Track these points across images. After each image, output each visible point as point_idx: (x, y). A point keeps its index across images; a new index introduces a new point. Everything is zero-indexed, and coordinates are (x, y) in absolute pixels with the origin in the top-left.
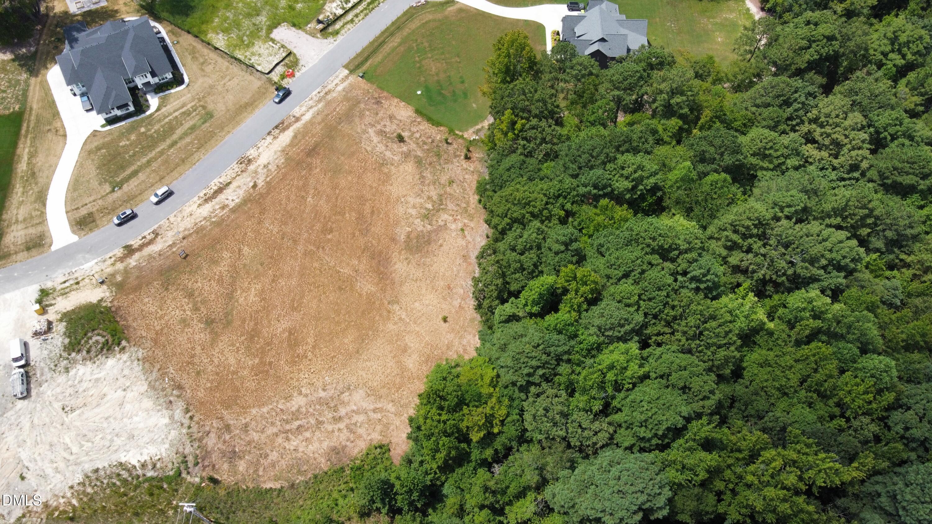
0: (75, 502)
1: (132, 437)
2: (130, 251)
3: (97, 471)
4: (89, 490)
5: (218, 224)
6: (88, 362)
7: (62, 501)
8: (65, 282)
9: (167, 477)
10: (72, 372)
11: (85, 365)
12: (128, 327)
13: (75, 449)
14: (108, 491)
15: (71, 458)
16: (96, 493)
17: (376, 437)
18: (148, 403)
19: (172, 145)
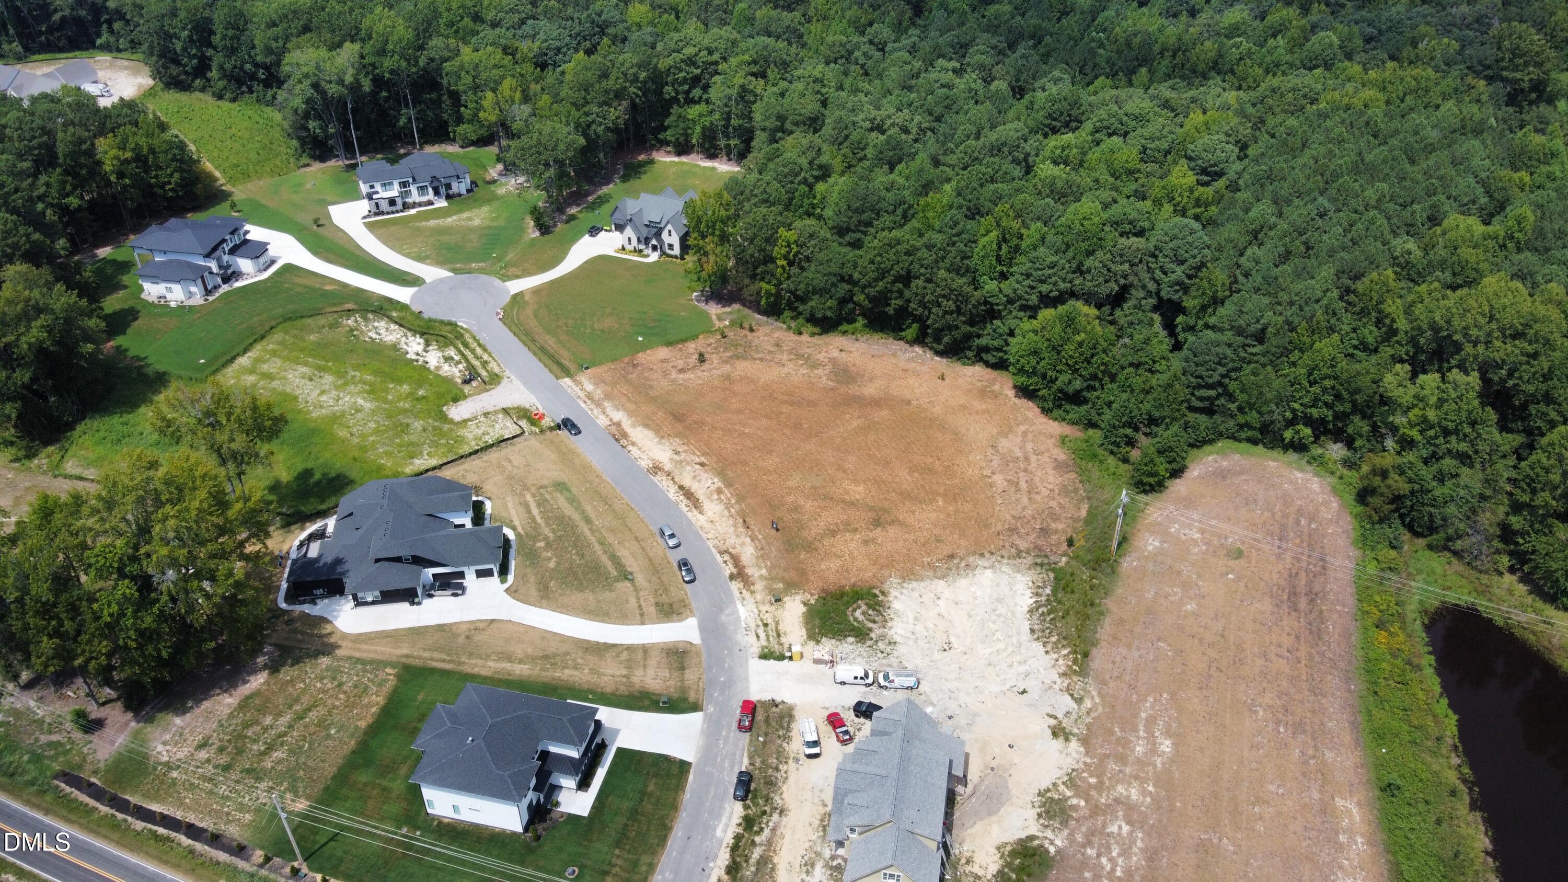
0: (1065, 652)
1: (999, 600)
2: (740, 575)
3: (1032, 631)
4: (1054, 639)
5: (741, 498)
6: (889, 624)
7: (1061, 662)
8: (758, 636)
9: (1055, 578)
10: (897, 638)
11: (891, 628)
12: (854, 585)
13: (1001, 646)
14: (1059, 625)
15: (1010, 649)
16: (1058, 635)
17: (1050, 442)
18: (963, 582)
19: (588, 521)
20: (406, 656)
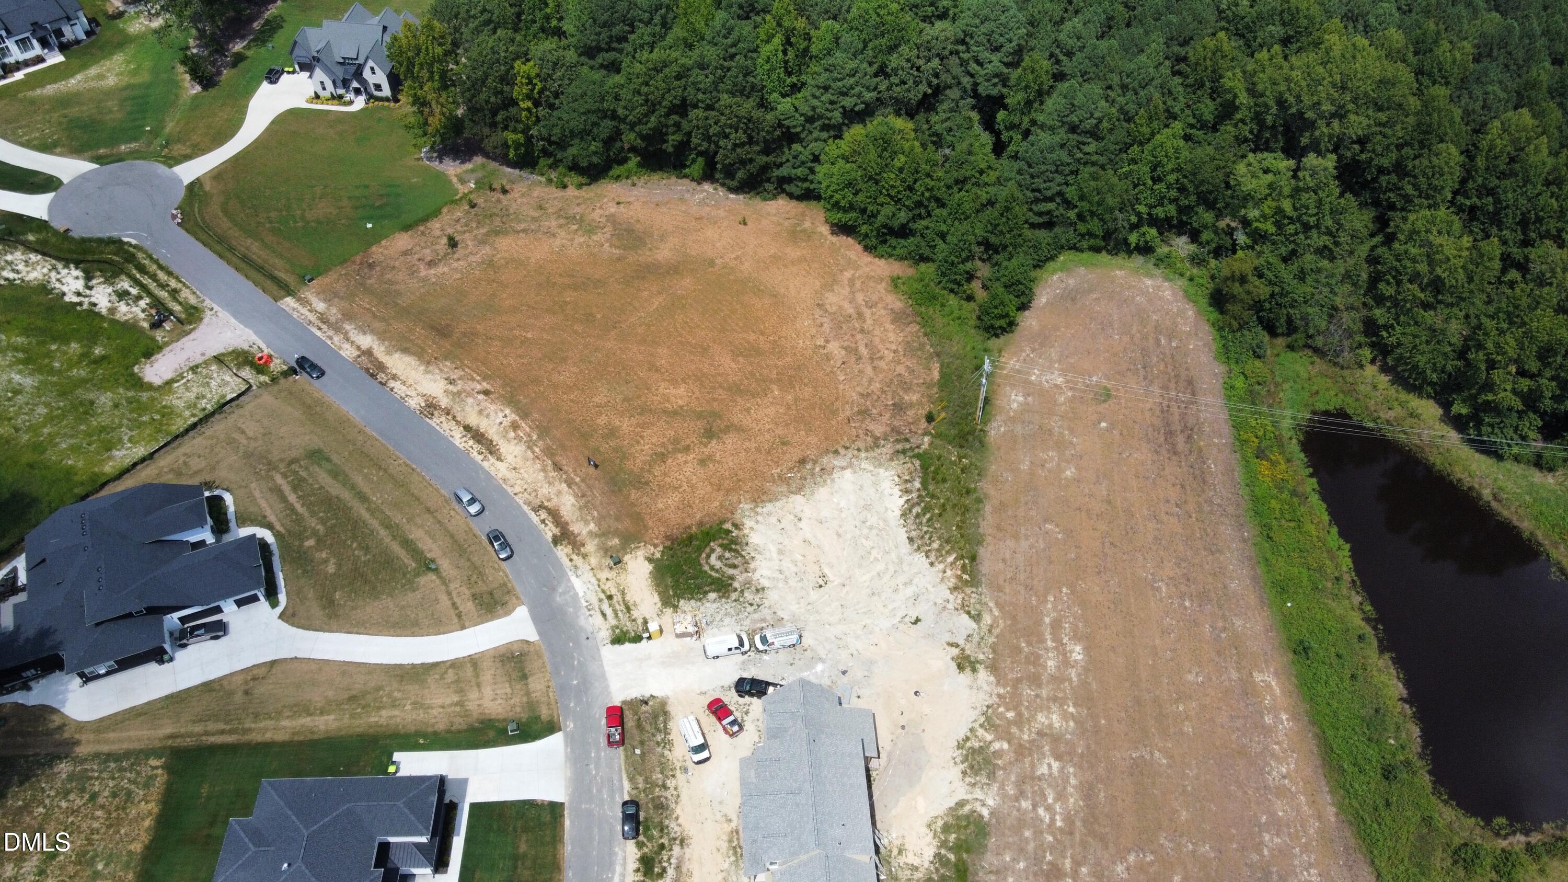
0: (951, 559)
1: (867, 507)
2: (565, 536)
3: (911, 540)
4: (936, 545)
5: (543, 431)
6: (752, 566)
7: (949, 573)
8: (604, 615)
9: (922, 466)
10: (765, 583)
11: (755, 570)
12: (701, 524)
13: (880, 567)
14: (938, 525)
15: (892, 569)
16: (939, 538)
17: (882, 287)
18: (822, 493)
19: (363, 498)
20: (172, 736)
